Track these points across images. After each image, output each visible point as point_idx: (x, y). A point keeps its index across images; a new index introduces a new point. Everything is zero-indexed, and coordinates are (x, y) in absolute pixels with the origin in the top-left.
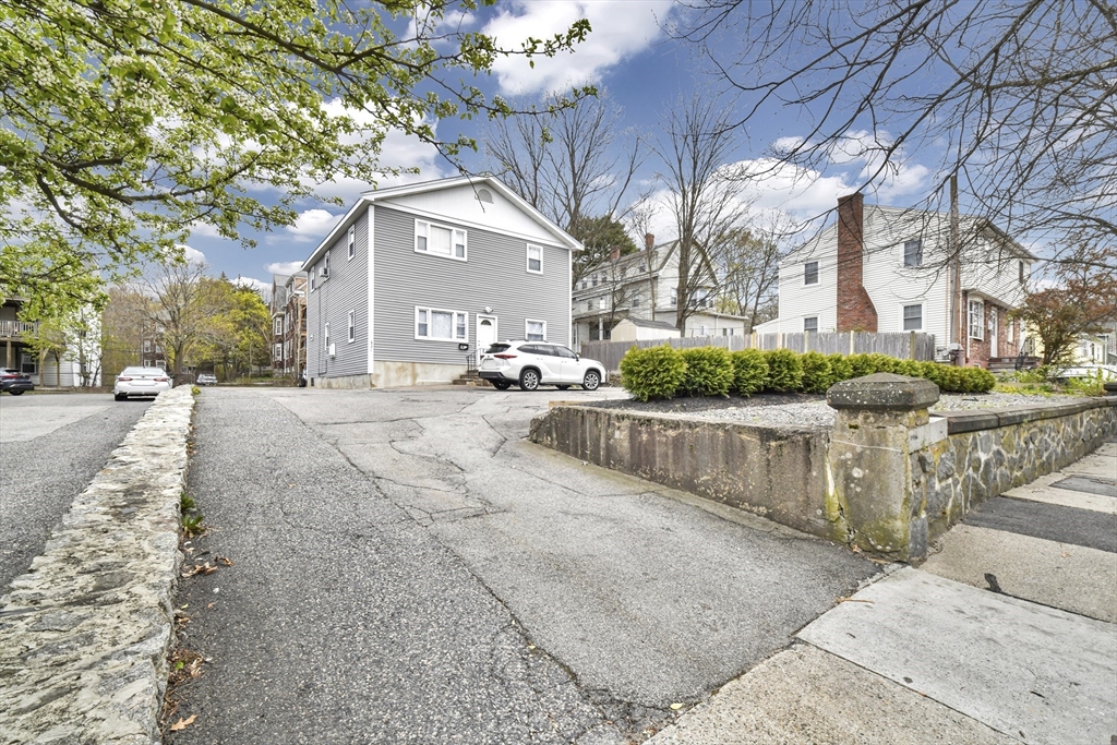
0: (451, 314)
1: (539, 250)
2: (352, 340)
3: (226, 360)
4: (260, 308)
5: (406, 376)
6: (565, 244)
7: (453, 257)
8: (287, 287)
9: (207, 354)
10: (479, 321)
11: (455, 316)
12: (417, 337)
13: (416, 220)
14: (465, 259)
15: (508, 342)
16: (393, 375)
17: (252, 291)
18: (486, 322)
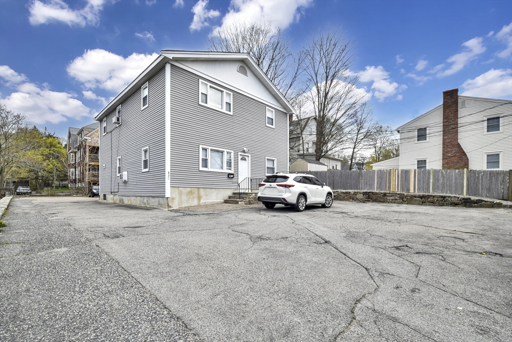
0: (222, 152)
1: (272, 112)
2: (147, 170)
3: (37, 178)
4: (60, 147)
5: (193, 198)
6: (285, 109)
7: (224, 110)
8: (78, 135)
9: (24, 174)
10: (240, 157)
11: (225, 153)
12: (201, 169)
13: (200, 80)
14: (231, 113)
15: (288, 175)
16: (184, 198)
17: (54, 138)
18: (243, 159)
